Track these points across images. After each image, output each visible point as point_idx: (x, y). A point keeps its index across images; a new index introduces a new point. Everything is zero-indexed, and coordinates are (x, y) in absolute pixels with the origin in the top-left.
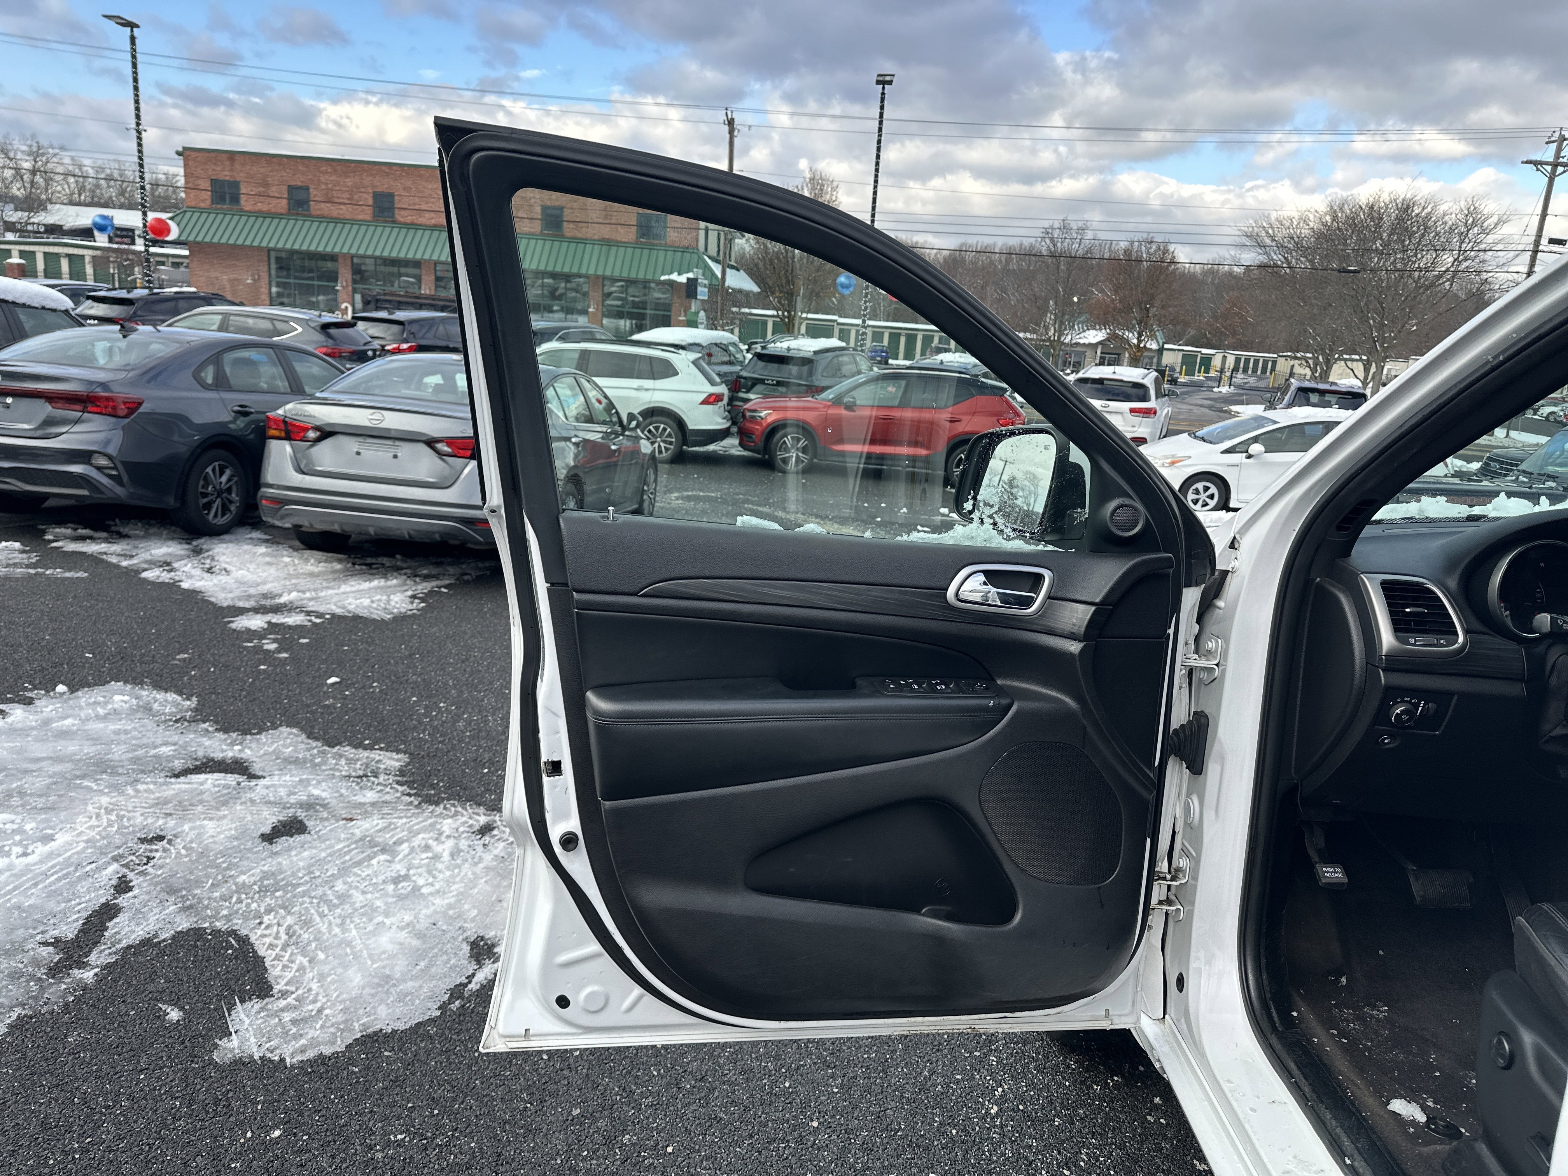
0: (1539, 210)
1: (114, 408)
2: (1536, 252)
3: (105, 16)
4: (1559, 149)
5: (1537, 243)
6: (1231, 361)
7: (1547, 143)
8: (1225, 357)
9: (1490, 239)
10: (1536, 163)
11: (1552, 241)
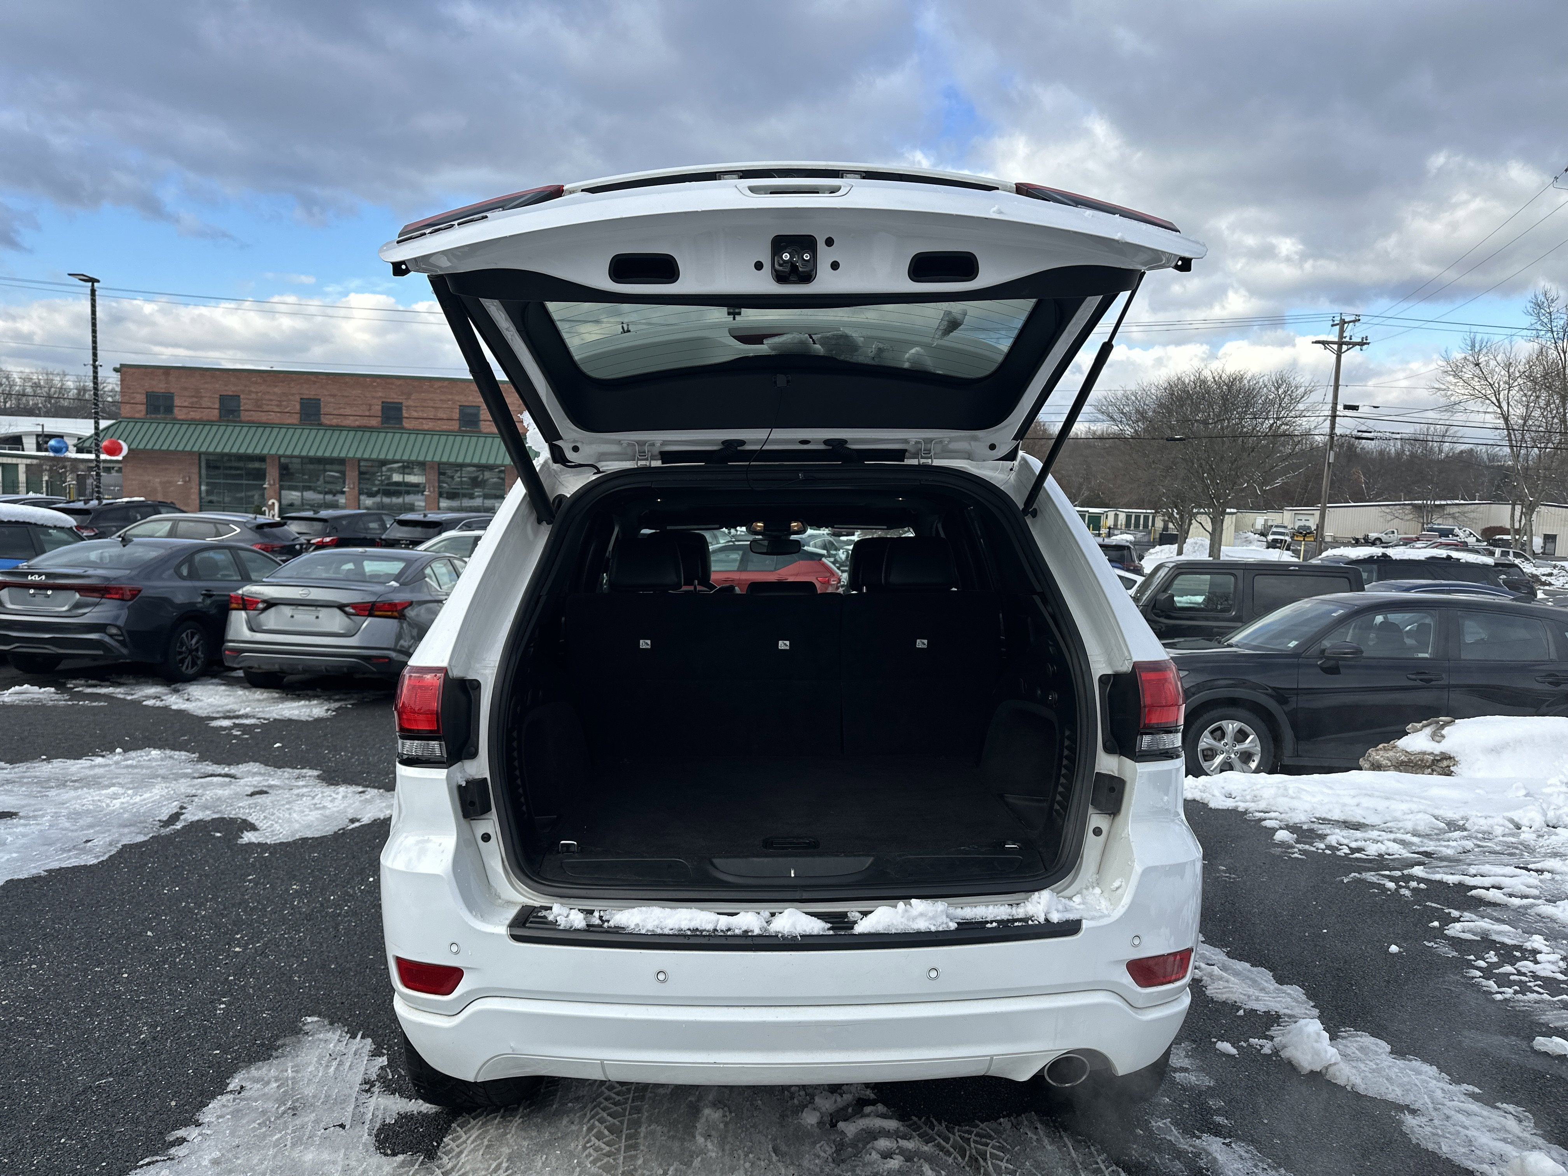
0: (1332, 383)
1: (123, 594)
2: (1334, 417)
3: (70, 275)
4: (1342, 331)
5: (1334, 409)
6: (1122, 517)
7: (1333, 326)
8: (1116, 515)
9: (1301, 406)
10: (1323, 343)
11: (1347, 407)
